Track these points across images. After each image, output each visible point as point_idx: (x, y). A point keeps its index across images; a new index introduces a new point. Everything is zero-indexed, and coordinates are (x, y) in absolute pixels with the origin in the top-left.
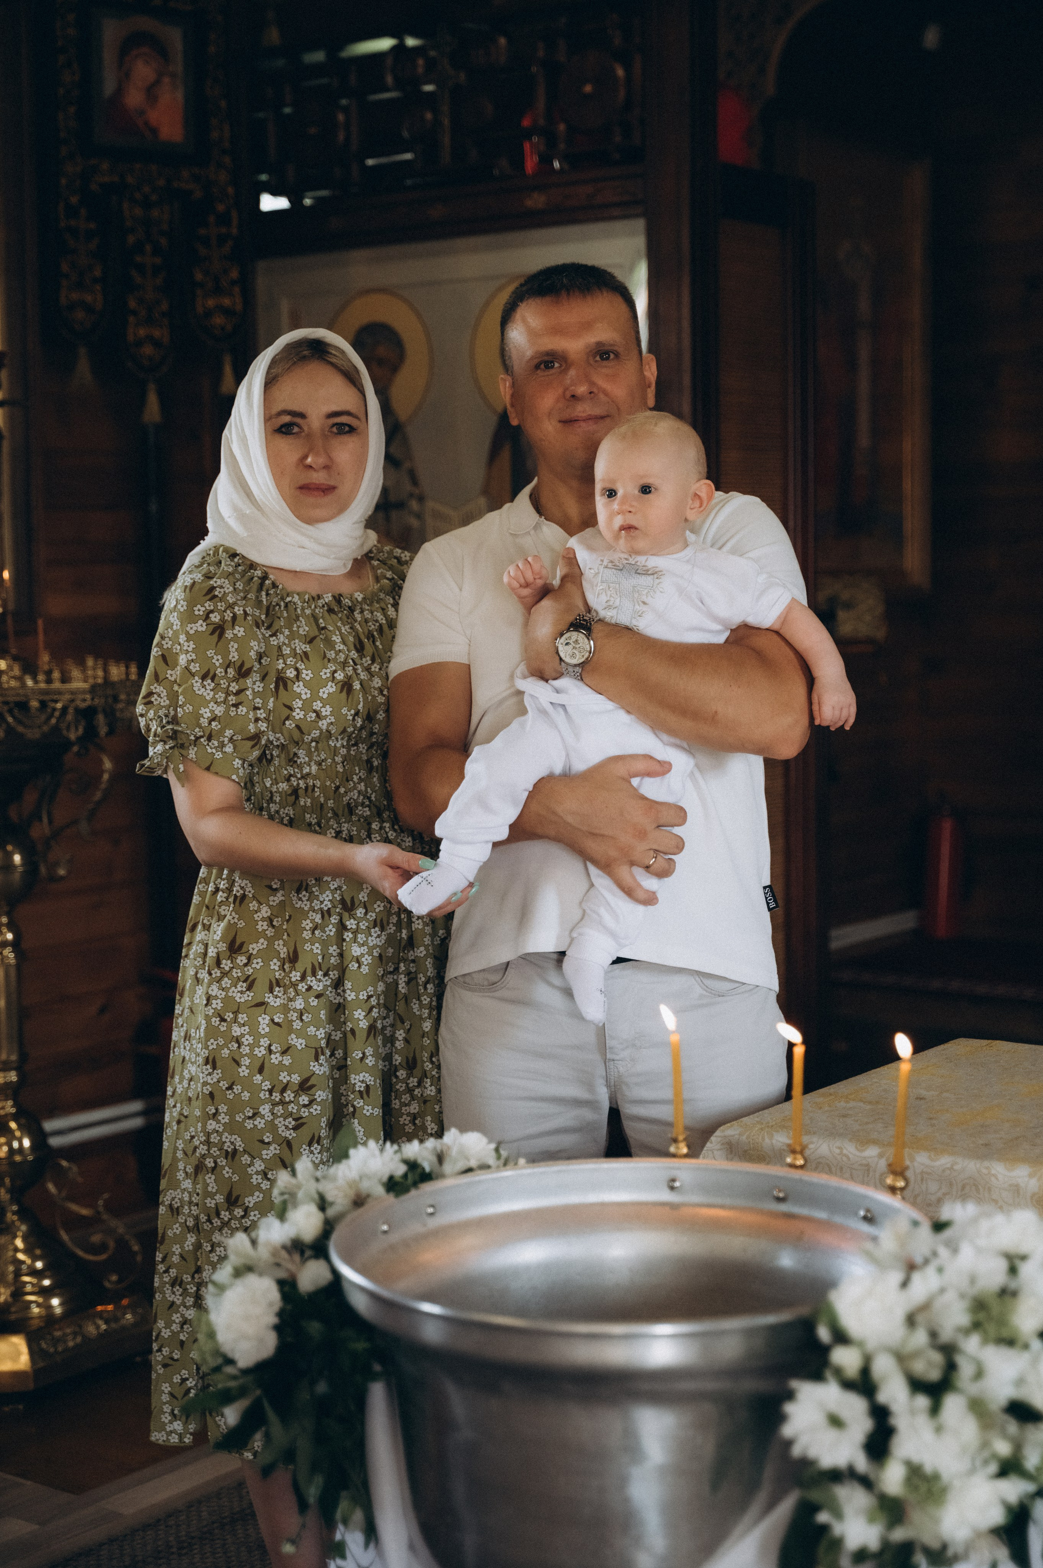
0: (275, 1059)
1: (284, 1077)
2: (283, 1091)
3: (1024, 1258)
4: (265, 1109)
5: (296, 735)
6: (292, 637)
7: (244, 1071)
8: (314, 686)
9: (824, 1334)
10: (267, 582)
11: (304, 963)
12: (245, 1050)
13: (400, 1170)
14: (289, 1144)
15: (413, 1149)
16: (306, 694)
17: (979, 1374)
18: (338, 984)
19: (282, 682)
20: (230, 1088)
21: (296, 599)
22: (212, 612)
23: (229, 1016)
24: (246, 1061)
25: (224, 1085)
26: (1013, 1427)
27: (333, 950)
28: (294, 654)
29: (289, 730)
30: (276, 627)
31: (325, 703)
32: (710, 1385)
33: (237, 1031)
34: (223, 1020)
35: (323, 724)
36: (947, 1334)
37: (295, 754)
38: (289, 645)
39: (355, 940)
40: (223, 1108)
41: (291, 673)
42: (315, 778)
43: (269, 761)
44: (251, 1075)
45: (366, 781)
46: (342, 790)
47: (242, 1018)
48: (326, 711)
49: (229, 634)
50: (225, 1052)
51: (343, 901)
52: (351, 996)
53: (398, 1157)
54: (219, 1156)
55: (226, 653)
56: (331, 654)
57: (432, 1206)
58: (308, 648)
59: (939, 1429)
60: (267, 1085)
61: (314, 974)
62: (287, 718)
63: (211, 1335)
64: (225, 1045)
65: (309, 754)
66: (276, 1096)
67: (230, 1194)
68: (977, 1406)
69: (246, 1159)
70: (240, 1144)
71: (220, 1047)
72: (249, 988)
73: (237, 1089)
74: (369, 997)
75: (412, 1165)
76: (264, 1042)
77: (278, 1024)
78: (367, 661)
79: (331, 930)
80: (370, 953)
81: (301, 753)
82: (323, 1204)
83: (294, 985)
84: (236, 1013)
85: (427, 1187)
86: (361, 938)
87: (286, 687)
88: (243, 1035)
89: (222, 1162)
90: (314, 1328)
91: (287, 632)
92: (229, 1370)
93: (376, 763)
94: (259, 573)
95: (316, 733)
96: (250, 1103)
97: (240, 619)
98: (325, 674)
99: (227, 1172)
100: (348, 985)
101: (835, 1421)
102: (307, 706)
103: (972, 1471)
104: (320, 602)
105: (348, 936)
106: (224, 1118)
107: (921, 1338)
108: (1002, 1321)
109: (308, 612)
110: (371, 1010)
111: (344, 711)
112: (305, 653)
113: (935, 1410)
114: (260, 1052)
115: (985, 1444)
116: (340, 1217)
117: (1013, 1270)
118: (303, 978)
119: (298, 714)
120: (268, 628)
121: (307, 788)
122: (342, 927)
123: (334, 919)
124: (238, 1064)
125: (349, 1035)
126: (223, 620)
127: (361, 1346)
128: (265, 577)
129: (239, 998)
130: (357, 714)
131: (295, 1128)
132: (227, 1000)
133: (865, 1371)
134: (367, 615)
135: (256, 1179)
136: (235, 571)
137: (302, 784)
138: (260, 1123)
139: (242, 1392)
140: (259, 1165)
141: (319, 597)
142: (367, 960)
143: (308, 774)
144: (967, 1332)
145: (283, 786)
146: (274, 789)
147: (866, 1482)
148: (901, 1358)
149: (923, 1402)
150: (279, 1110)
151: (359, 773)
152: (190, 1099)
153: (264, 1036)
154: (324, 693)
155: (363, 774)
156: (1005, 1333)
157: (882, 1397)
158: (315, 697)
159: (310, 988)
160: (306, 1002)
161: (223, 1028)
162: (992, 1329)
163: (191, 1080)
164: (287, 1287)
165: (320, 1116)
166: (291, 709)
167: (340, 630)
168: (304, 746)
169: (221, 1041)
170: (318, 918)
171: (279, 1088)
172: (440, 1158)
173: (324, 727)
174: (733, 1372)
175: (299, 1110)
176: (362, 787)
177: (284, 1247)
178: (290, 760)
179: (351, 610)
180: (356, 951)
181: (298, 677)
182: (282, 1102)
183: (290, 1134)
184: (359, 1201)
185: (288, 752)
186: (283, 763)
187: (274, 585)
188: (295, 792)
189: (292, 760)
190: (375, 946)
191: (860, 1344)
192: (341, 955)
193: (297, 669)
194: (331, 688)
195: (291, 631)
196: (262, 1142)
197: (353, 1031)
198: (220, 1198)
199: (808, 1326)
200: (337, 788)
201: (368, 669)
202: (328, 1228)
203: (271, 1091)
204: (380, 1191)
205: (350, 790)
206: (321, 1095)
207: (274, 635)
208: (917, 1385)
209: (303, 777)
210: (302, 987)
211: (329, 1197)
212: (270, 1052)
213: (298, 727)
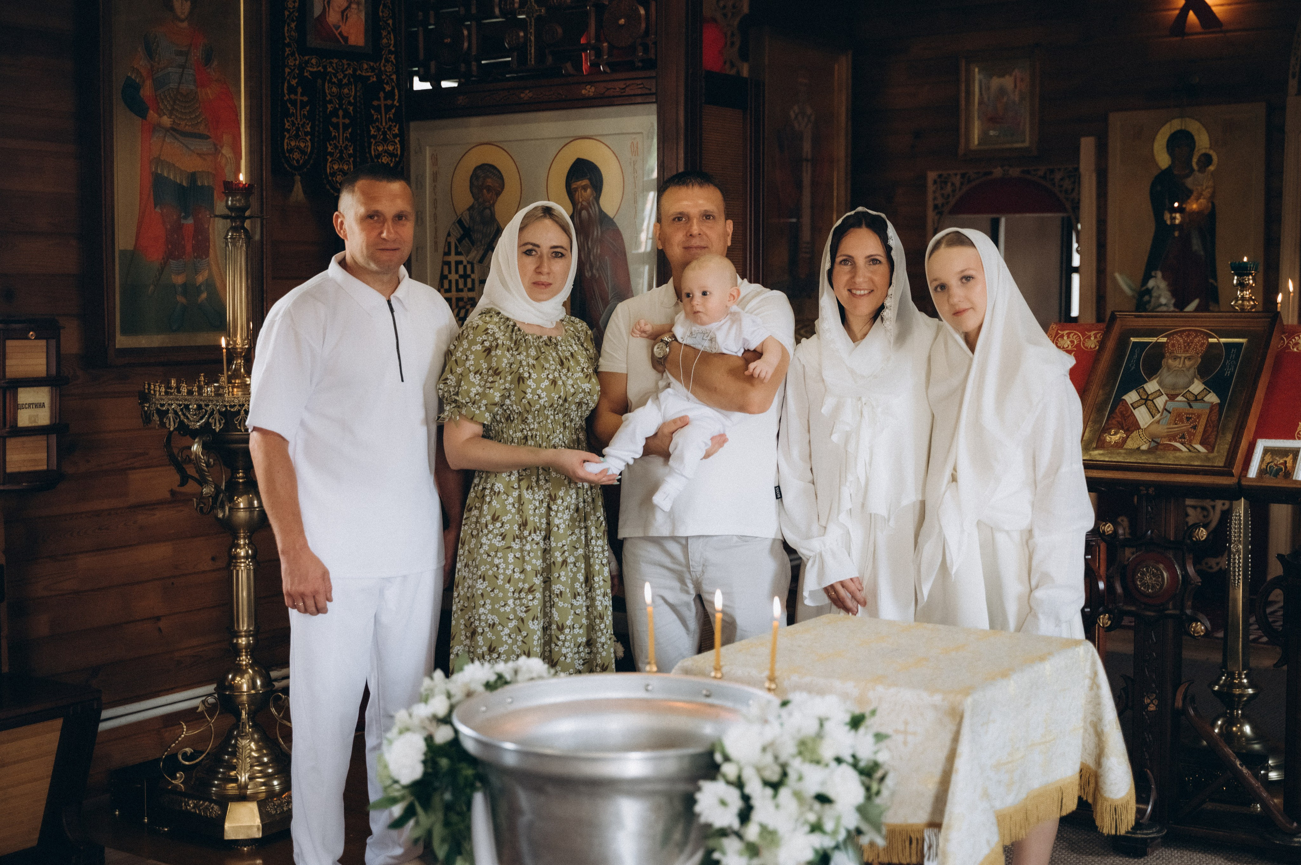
0: (517, 575)
1: (520, 585)
2: (520, 592)
3: (827, 719)
4: (510, 602)
5: (528, 407)
6: (528, 356)
7: (500, 582)
8: (538, 381)
9: (718, 757)
10: (516, 328)
11: (530, 527)
12: (501, 571)
13: (493, 678)
14: (522, 620)
15: (501, 667)
16: (533, 385)
17: (800, 778)
18: (547, 538)
19: (521, 379)
20: (492, 591)
21: (530, 338)
22: (486, 340)
23: (492, 554)
24: (501, 577)
25: (489, 589)
26: (817, 806)
27: (544, 521)
28: (528, 365)
29: (524, 405)
30: (520, 350)
31: (543, 390)
32: (660, 787)
33: (496, 561)
34: (489, 555)
35: (542, 402)
36: (783, 758)
37: (526, 418)
38: (525, 360)
39: (556, 516)
40: (488, 601)
41: (526, 375)
42: (537, 430)
43: (512, 421)
44: (504, 584)
45: (563, 433)
46: (551, 438)
47: (500, 554)
48: (543, 395)
49: (493, 353)
50: (490, 572)
51: (550, 495)
52: (553, 545)
53: (491, 671)
54: (485, 627)
55: (489, 363)
56: (547, 365)
57: (511, 698)
58: (535, 362)
59: (777, 806)
60: (512, 589)
61: (535, 532)
62: (523, 398)
63: (386, 767)
64: (490, 569)
65: (534, 418)
66: (516, 595)
67: (490, 647)
68: (798, 795)
69: (500, 628)
70: (497, 621)
71: (487, 570)
72: (503, 539)
73: (496, 591)
74: (563, 546)
75: (500, 677)
76: (511, 567)
77: (518, 558)
78: (565, 371)
79: (543, 510)
80: (564, 523)
81: (530, 417)
82: (449, 696)
83: (526, 538)
84: (496, 552)
85: (508, 688)
86: (560, 515)
87: (523, 382)
88: (500, 563)
89: (487, 629)
90: (444, 762)
91: (525, 354)
92: (396, 786)
93: (567, 425)
94: (511, 323)
95: (538, 407)
96: (503, 599)
97: (500, 346)
98: (544, 375)
99: (489, 635)
100: (552, 539)
101: (723, 803)
102: (534, 392)
103: (795, 830)
104: (541, 340)
105: (553, 513)
106: (488, 607)
107: (768, 758)
108: (813, 751)
109: (536, 344)
110: (564, 552)
111: (553, 395)
112: (534, 365)
113: (775, 796)
114: (509, 572)
115: (802, 814)
116: (458, 703)
117: (821, 725)
118: (530, 534)
119: (529, 396)
120: (516, 350)
121: (532, 436)
122: (549, 508)
123: (545, 505)
124: (497, 578)
125: (552, 565)
126: (491, 345)
127: (469, 772)
128: (514, 325)
129: (497, 544)
130: (560, 397)
131: (526, 612)
132: (491, 545)
133: (739, 778)
134: (564, 348)
135: (505, 638)
136: (500, 321)
137: (529, 433)
138: (508, 609)
139: (403, 798)
140: (507, 631)
141: (541, 337)
142: (562, 526)
143: (533, 429)
144: (794, 756)
145: (519, 434)
146: (514, 436)
147: (739, 836)
148: (759, 770)
149: (769, 791)
150: (518, 602)
151: (559, 429)
152: (468, 598)
153: (511, 564)
154: (543, 385)
155: (562, 430)
156: (815, 757)
157: (748, 790)
158: (538, 388)
159: (533, 540)
160: (531, 546)
161: (489, 559)
162: (808, 755)
163: (469, 588)
164: (429, 739)
165: (537, 606)
166: (525, 393)
167: (551, 354)
168: (532, 413)
169: (488, 567)
170: (537, 504)
171: (518, 591)
172: (516, 672)
173: (542, 403)
174: (671, 780)
175: (528, 602)
176: (561, 436)
177: (428, 718)
178: (523, 421)
179: (556, 345)
180: (557, 521)
181: (530, 377)
182: (519, 598)
183: (523, 615)
184: (469, 695)
185: (522, 417)
186: (520, 422)
187: (519, 330)
188: (526, 438)
189: (524, 421)
190: (566, 520)
191: (738, 763)
192: (548, 524)
193: (529, 373)
194: (547, 383)
195: (527, 353)
196: (509, 619)
197: (554, 562)
198: (485, 649)
199: (711, 753)
200: (548, 436)
201: (566, 375)
202: (452, 708)
203: (514, 593)
204: (481, 689)
205: (555, 438)
206: (538, 595)
207: (519, 354)
208: (767, 783)
209: (530, 430)
210: (529, 539)
211: (453, 692)
212: (514, 572)
213: (529, 403)
